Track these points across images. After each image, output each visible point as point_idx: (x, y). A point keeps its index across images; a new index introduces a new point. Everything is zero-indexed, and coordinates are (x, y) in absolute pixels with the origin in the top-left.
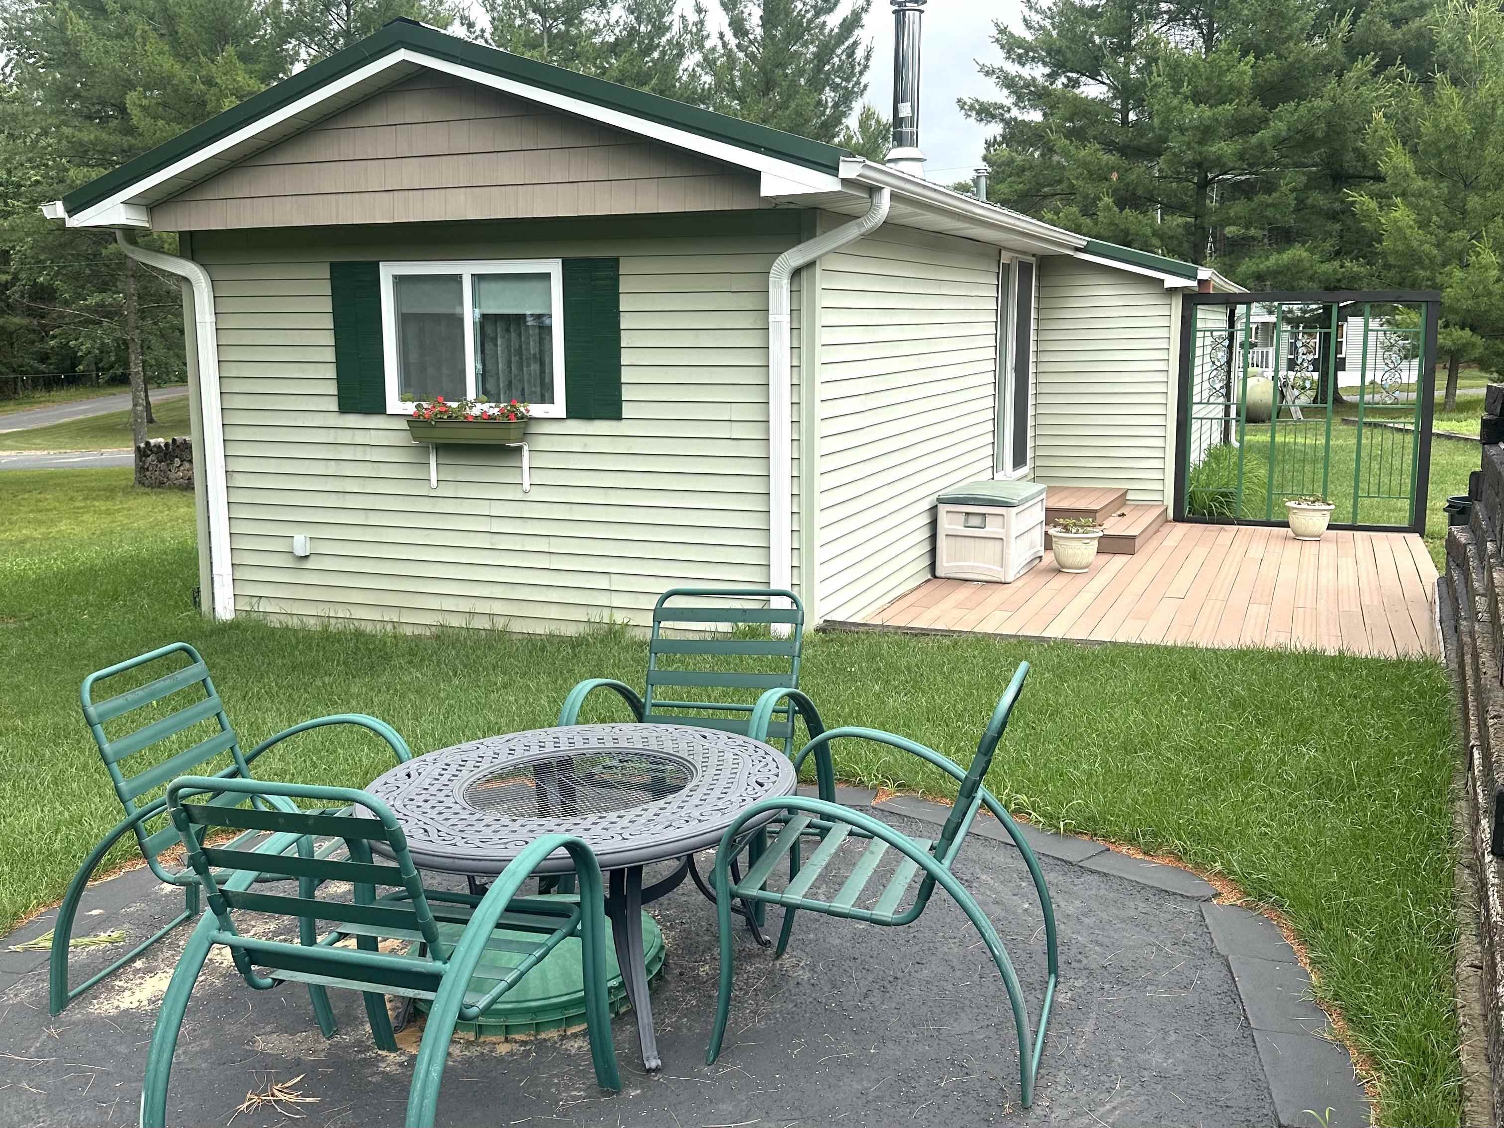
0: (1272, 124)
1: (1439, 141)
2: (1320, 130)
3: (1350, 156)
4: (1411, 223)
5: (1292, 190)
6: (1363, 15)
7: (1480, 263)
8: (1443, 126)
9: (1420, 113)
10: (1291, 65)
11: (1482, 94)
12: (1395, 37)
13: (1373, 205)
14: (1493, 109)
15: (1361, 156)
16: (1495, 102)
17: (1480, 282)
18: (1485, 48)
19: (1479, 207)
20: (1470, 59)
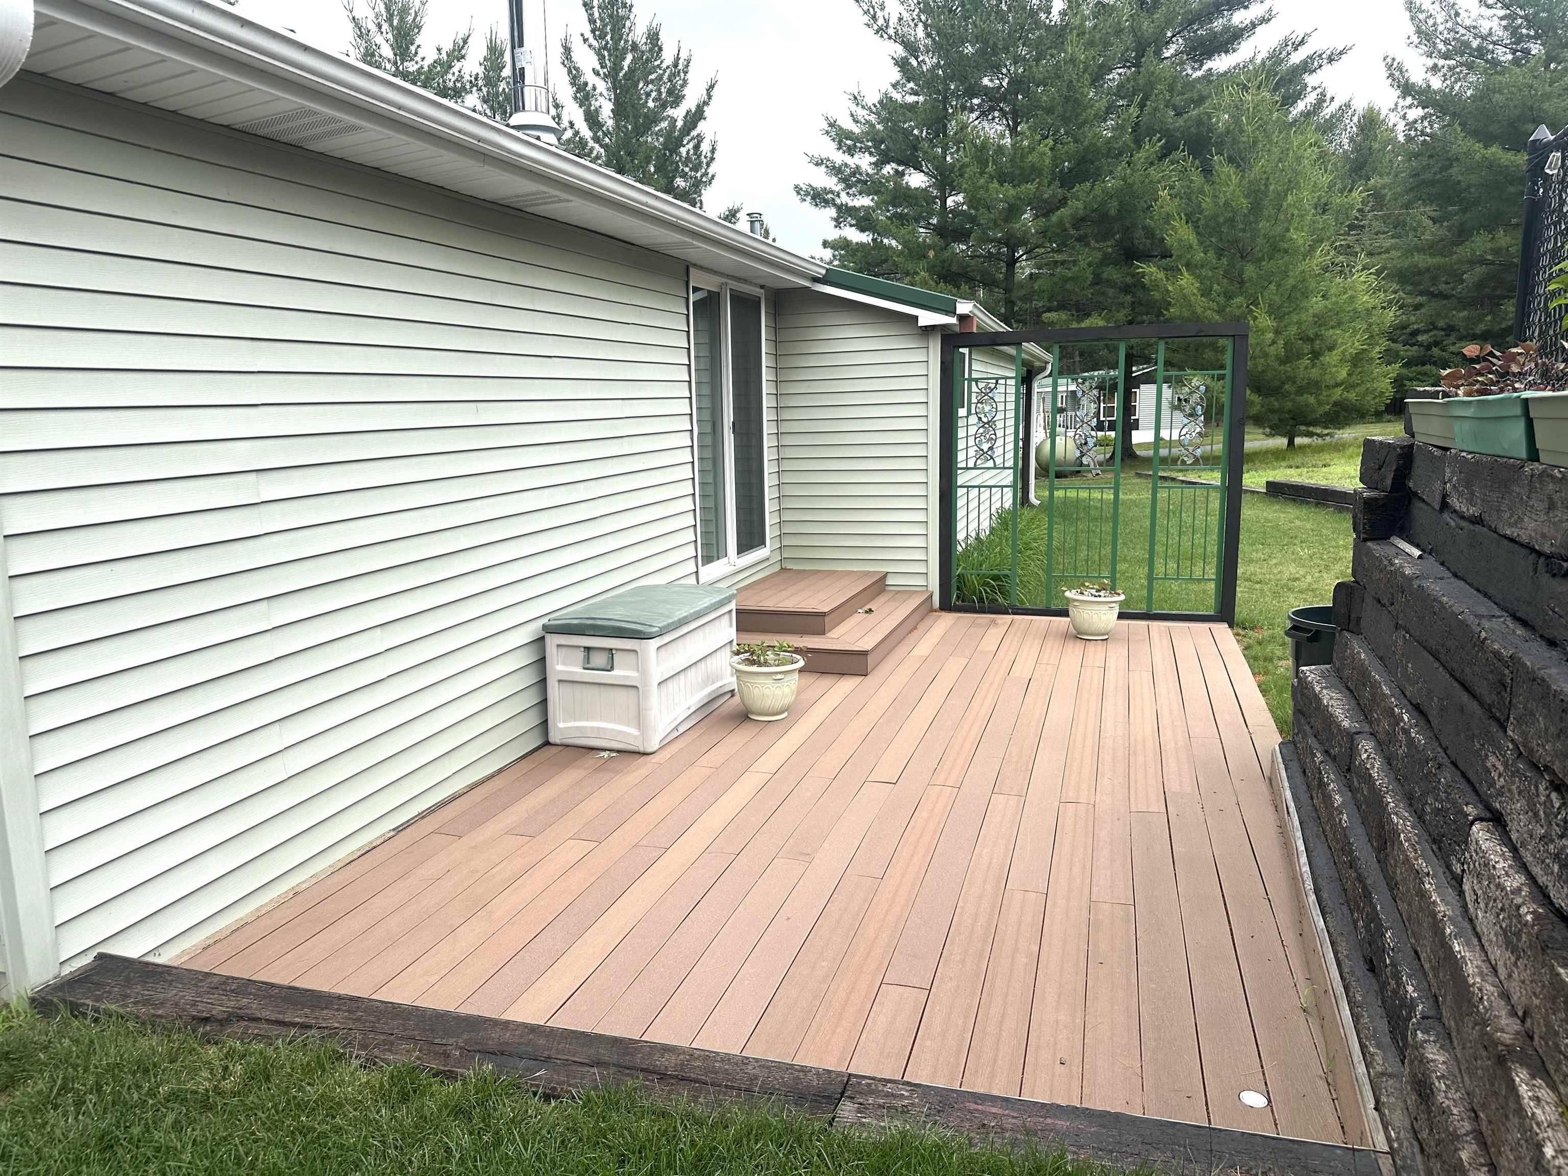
0: (1070, 203)
1: (1218, 216)
2: (1113, 207)
3: (1139, 233)
4: (1195, 291)
5: (1089, 265)
6: (1148, 103)
7: (1257, 327)
8: (1221, 201)
9: (1202, 192)
10: (1086, 149)
11: (1256, 171)
12: (1177, 124)
13: (1161, 275)
14: (1266, 185)
15: (1150, 233)
16: (1268, 179)
17: (1257, 344)
18: (1258, 129)
19: (1254, 275)
20: (1244, 139)
